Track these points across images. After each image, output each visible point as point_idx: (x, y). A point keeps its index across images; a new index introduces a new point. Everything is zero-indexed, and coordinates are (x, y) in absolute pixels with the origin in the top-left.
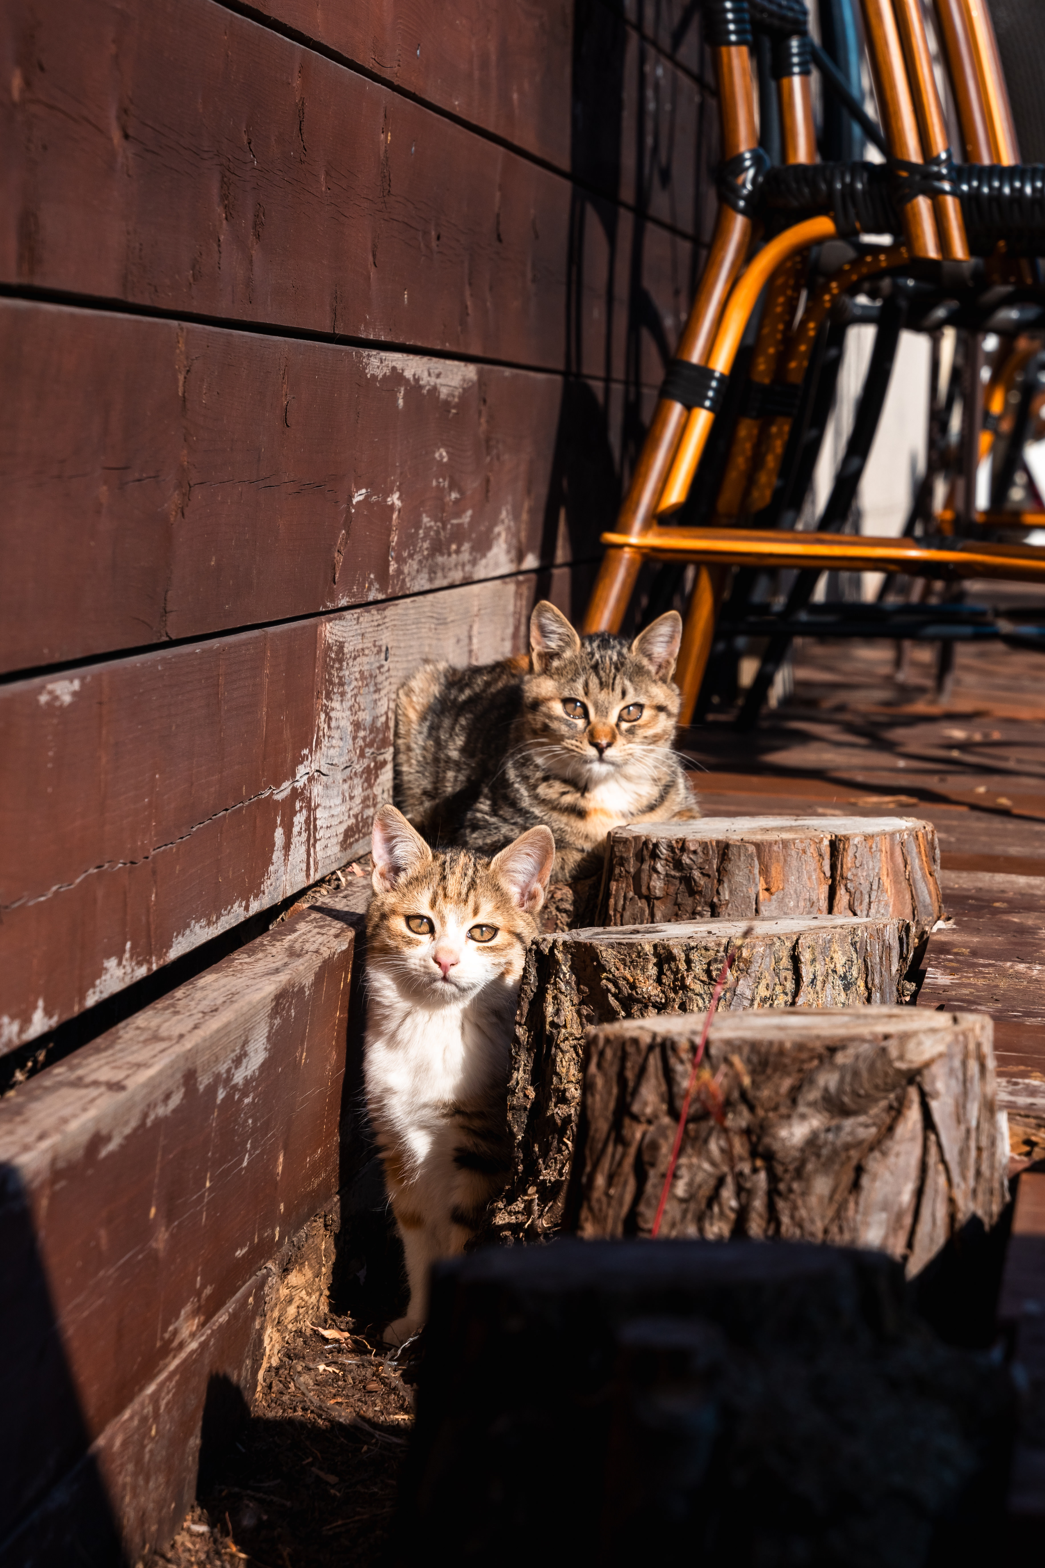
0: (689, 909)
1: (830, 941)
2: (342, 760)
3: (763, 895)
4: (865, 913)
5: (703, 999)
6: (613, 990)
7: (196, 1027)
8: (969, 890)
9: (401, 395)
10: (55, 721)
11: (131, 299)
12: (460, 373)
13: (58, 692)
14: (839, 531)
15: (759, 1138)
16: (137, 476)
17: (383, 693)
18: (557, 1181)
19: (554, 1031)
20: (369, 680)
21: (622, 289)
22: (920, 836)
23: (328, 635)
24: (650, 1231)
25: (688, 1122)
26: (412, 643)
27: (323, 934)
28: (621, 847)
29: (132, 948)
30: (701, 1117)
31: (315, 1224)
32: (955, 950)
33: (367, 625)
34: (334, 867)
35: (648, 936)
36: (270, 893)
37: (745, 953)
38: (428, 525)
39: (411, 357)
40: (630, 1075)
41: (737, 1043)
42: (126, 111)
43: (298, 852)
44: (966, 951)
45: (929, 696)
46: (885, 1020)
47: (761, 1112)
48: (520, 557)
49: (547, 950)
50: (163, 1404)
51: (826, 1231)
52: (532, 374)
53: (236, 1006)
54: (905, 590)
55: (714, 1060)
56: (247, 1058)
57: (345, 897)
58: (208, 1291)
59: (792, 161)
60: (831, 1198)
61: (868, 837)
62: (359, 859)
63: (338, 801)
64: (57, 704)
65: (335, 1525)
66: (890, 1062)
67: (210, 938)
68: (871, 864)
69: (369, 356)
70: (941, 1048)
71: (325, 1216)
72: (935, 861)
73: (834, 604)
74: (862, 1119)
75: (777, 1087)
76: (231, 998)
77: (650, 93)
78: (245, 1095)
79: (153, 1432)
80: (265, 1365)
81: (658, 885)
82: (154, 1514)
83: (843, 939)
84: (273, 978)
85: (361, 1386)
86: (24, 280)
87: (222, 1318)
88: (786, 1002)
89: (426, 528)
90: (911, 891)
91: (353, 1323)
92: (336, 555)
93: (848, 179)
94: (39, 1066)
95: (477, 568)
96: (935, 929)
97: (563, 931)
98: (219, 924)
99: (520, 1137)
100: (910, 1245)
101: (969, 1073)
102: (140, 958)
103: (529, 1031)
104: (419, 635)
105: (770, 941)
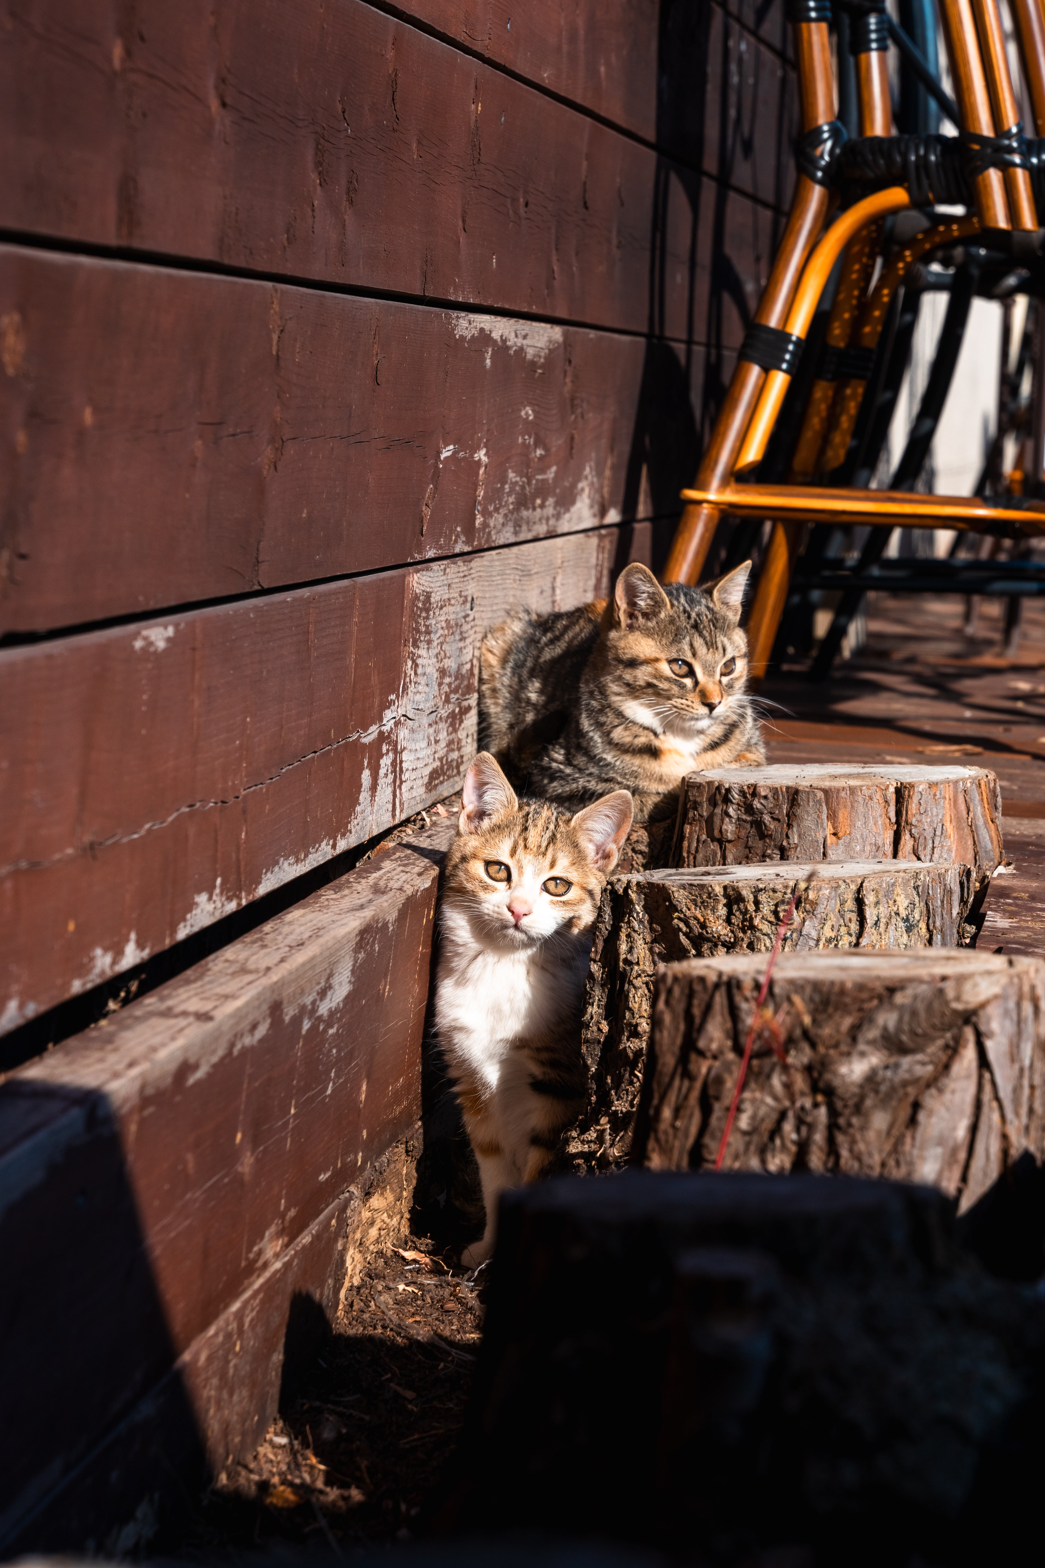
0: (759, 852)
1: (893, 885)
2: (428, 705)
3: (830, 840)
4: (928, 857)
5: (771, 939)
6: (684, 929)
7: (282, 960)
8: (1029, 837)
9: (488, 356)
10: (149, 666)
11: (226, 261)
12: (546, 335)
13: (153, 638)
14: (911, 489)
15: (821, 1074)
16: (231, 430)
17: (468, 641)
18: (628, 1112)
19: (628, 968)
20: (454, 629)
21: (705, 255)
22: (983, 784)
23: (415, 585)
24: (714, 1162)
25: (751, 1058)
26: (497, 594)
27: (407, 872)
28: (695, 792)
29: (222, 884)
30: (764, 1053)
31: (396, 1150)
32: (1015, 895)
33: (454, 576)
34: (419, 808)
35: (718, 877)
36: (356, 832)
37: (812, 895)
38: (514, 480)
39: (499, 318)
40: (697, 1012)
41: (800, 982)
42: (224, 81)
43: (385, 793)
44: (1025, 896)
45: (996, 649)
46: (943, 962)
47: (822, 1050)
48: (603, 512)
49: (621, 890)
50: (247, 1321)
51: (883, 1165)
52: (616, 336)
53: (321, 940)
54: (975, 547)
55: (778, 999)
56: (332, 991)
57: (429, 837)
58: (292, 1213)
59: (869, 134)
60: (889, 1133)
61: (932, 785)
62: (444, 800)
63: (424, 744)
64: (152, 649)
65: (411, 1438)
66: (947, 1003)
67: (298, 875)
68: (935, 810)
69: (458, 317)
70: (996, 990)
71: (407, 1142)
72: (996, 808)
73: (907, 560)
74: (919, 1057)
75: (838, 1026)
76: (317, 932)
77: (733, 67)
78: (329, 1025)
79: (238, 1348)
80: (347, 1284)
81: (729, 828)
82: (238, 1426)
83: (906, 883)
84: (358, 914)
85: (439, 1305)
86: (123, 243)
87: (305, 1239)
88: (850, 943)
89: (512, 483)
90: (974, 837)
91: (433, 1245)
92: (424, 508)
93: (922, 152)
94: (131, 996)
95: (561, 522)
96: (995, 874)
97: (638, 872)
98: (307, 862)
99: (593, 1069)
100: (964, 1179)
101: (1023, 1014)
102: (231, 894)
103: (604, 968)
104: (504, 586)
105: (835, 884)
